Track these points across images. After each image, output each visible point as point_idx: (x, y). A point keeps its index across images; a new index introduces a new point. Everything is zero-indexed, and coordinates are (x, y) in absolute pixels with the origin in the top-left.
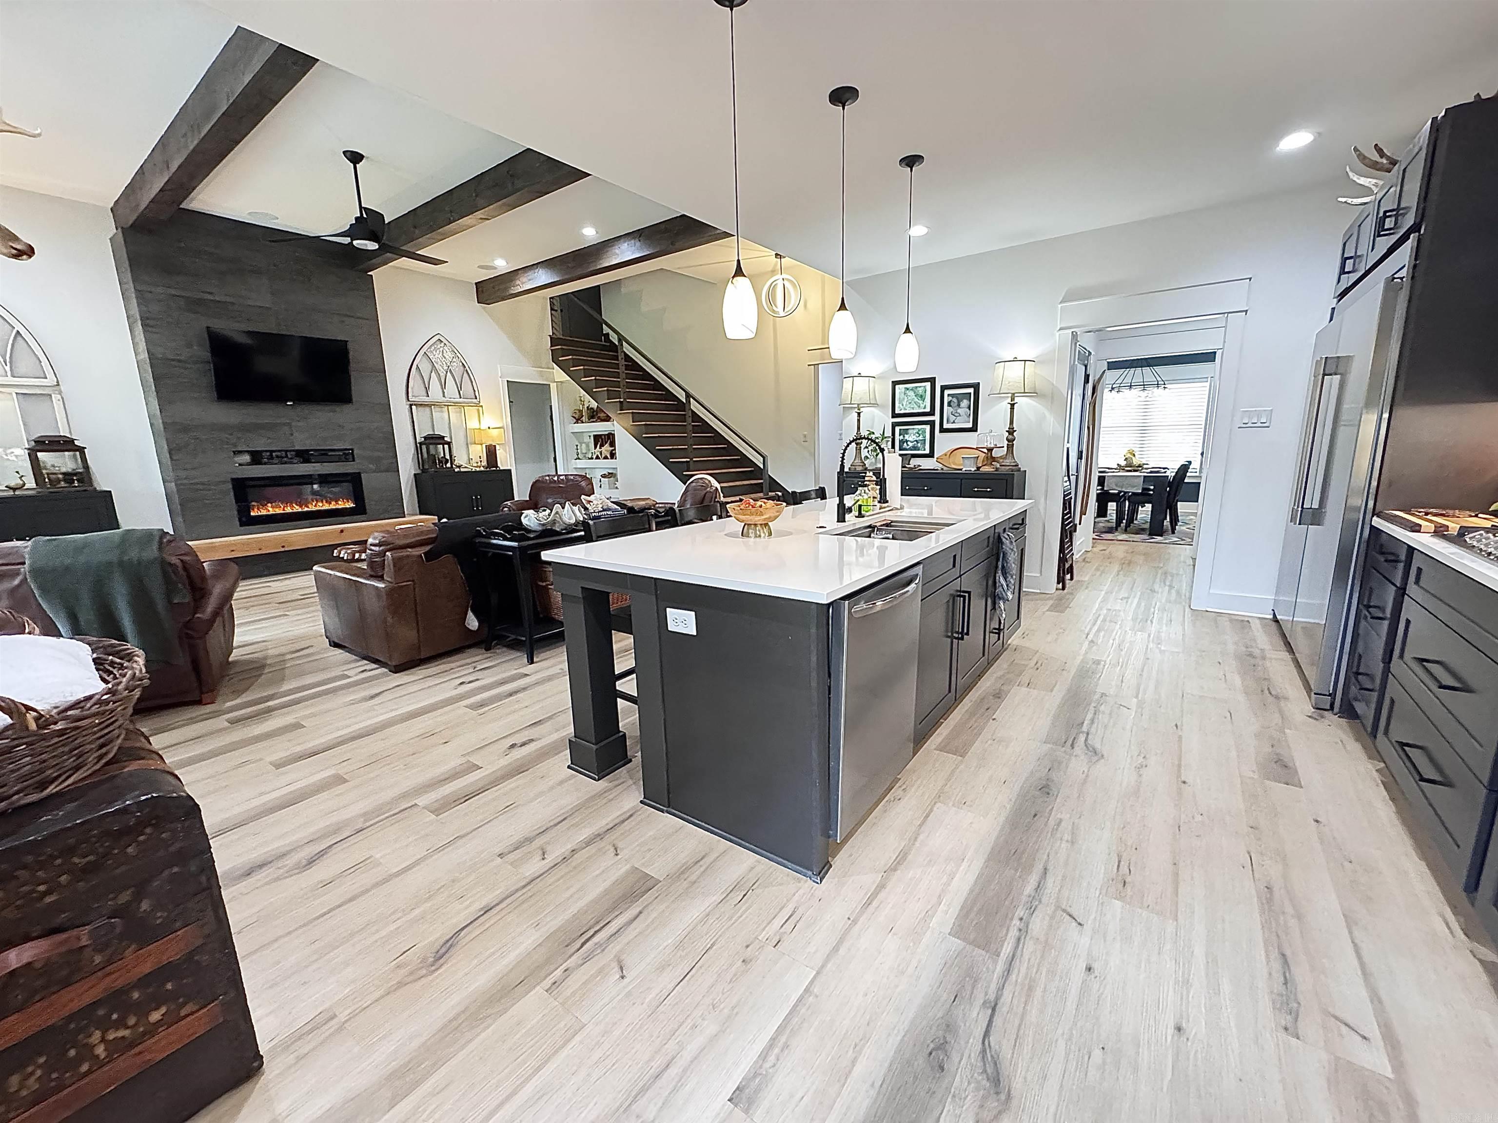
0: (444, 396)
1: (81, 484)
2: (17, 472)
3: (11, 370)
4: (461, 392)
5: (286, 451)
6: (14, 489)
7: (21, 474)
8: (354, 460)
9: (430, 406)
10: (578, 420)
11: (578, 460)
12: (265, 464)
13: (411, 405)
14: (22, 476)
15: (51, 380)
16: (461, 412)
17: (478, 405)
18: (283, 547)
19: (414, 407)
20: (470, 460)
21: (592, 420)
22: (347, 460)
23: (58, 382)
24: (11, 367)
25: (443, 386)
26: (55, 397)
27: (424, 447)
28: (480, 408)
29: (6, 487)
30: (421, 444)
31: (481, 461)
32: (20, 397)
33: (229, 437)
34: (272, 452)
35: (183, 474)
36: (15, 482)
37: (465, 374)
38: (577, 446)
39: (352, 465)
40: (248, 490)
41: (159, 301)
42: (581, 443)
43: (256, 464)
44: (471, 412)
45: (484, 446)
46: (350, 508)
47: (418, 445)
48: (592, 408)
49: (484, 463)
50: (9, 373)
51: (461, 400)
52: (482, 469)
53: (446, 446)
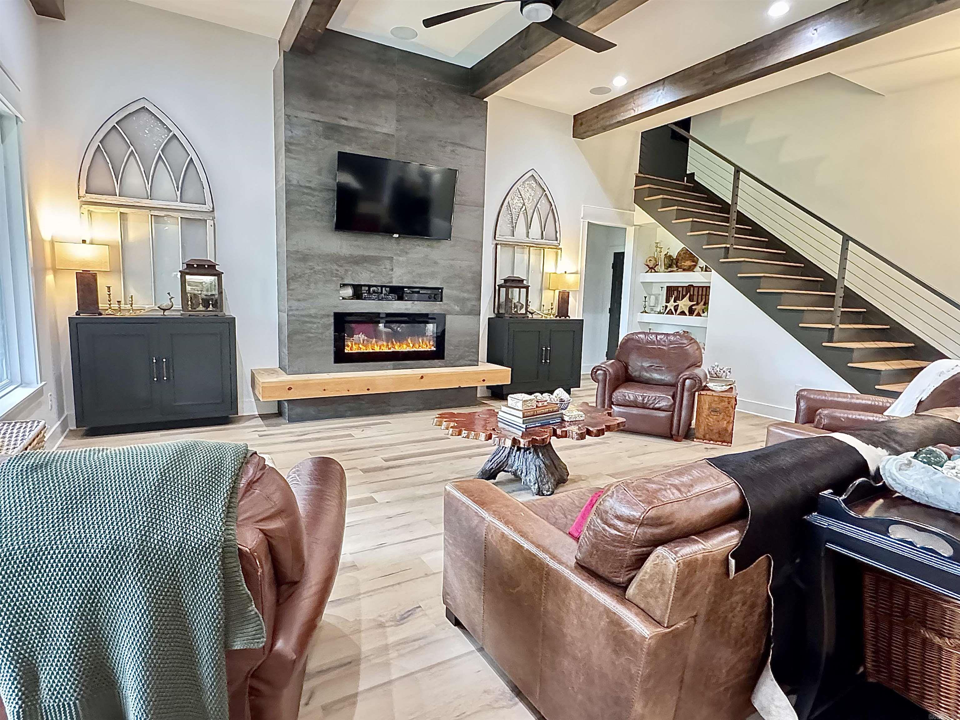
0: (528, 236)
1: (214, 309)
2: (169, 294)
3: (181, 196)
4: (544, 233)
5: (382, 287)
6: (164, 310)
7: (171, 296)
8: (441, 301)
9: (513, 246)
10: (652, 269)
11: (645, 314)
12: (365, 299)
13: (496, 245)
14: (172, 298)
15: (208, 207)
16: (540, 255)
17: (557, 248)
18: (368, 389)
19: (499, 247)
20: (541, 306)
21: (669, 269)
22: (435, 300)
23: (213, 208)
24: (181, 193)
25: (529, 226)
26: (209, 223)
27: (503, 290)
28: (559, 251)
29: (159, 307)
30: (500, 286)
31: (552, 309)
32: (184, 220)
33: (339, 269)
34: (370, 286)
35: (295, 304)
36: (165, 303)
37: (551, 214)
38: (645, 297)
39: (440, 304)
40: (346, 325)
41: (303, 126)
42: (650, 295)
43: (357, 299)
44: (550, 254)
45: (557, 292)
46: (431, 351)
47: (497, 287)
48: (670, 256)
49: (555, 311)
50: (179, 199)
51: (543, 241)
52: (553, 317)
53: (523, 291)
